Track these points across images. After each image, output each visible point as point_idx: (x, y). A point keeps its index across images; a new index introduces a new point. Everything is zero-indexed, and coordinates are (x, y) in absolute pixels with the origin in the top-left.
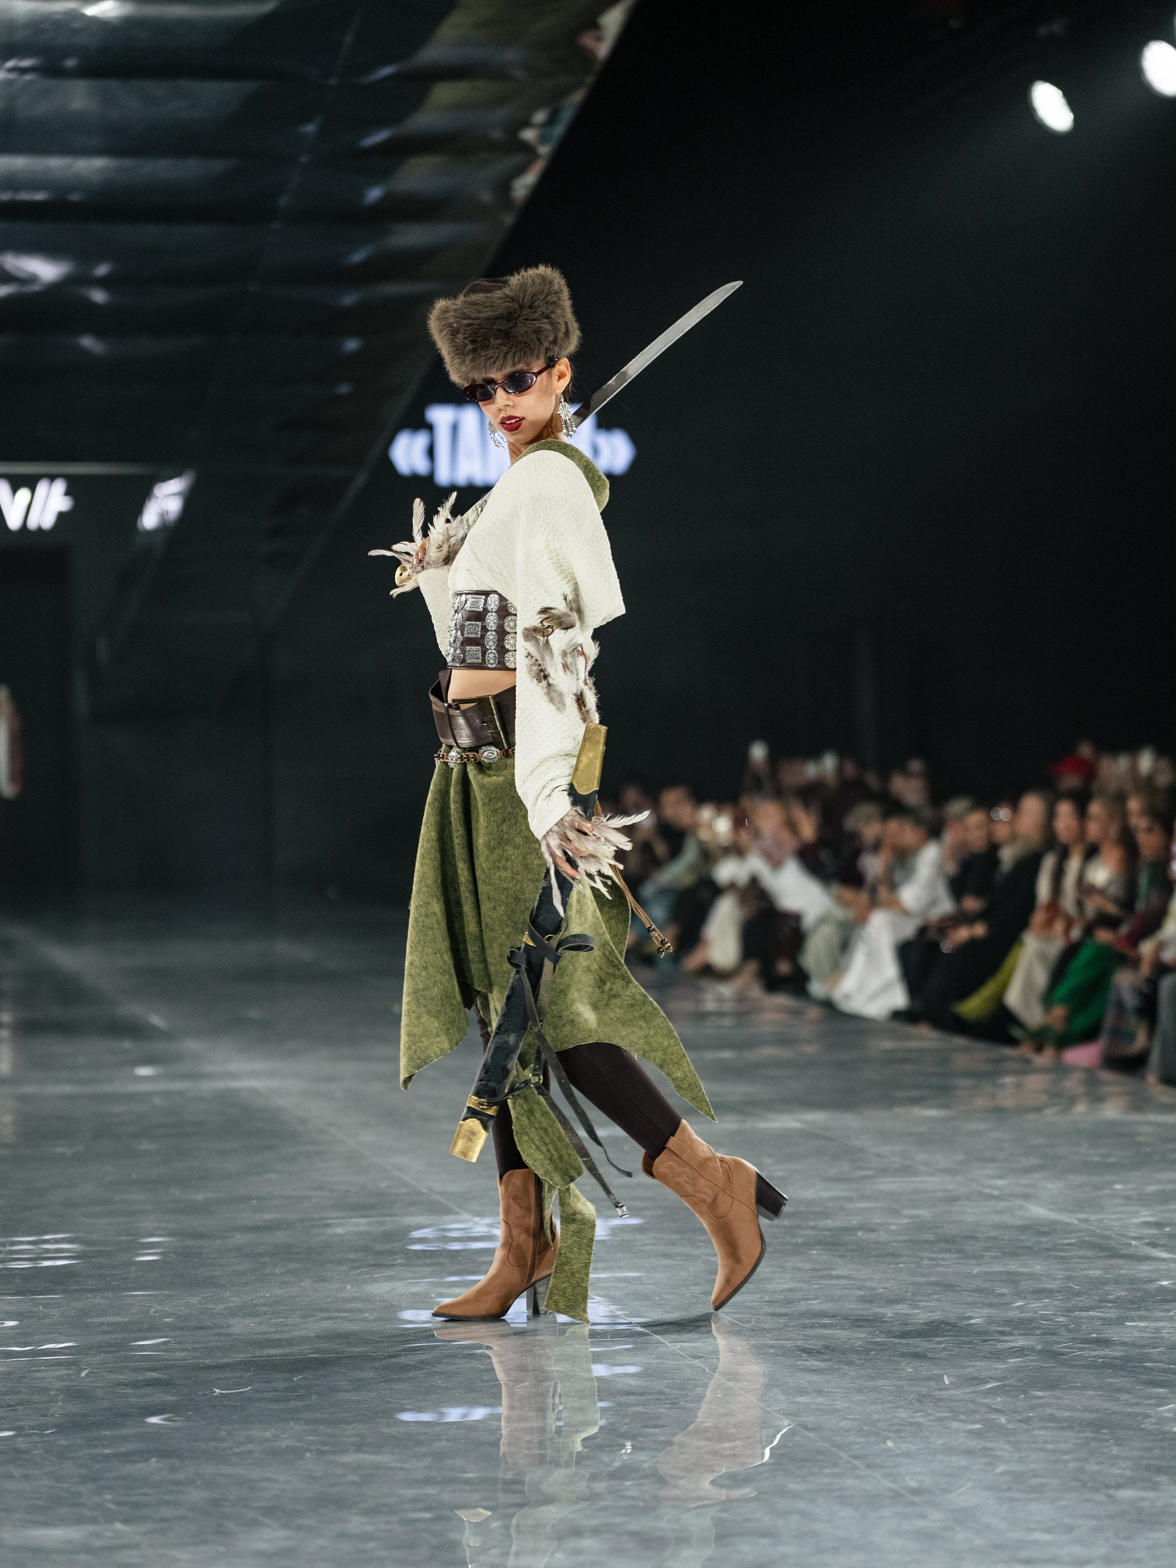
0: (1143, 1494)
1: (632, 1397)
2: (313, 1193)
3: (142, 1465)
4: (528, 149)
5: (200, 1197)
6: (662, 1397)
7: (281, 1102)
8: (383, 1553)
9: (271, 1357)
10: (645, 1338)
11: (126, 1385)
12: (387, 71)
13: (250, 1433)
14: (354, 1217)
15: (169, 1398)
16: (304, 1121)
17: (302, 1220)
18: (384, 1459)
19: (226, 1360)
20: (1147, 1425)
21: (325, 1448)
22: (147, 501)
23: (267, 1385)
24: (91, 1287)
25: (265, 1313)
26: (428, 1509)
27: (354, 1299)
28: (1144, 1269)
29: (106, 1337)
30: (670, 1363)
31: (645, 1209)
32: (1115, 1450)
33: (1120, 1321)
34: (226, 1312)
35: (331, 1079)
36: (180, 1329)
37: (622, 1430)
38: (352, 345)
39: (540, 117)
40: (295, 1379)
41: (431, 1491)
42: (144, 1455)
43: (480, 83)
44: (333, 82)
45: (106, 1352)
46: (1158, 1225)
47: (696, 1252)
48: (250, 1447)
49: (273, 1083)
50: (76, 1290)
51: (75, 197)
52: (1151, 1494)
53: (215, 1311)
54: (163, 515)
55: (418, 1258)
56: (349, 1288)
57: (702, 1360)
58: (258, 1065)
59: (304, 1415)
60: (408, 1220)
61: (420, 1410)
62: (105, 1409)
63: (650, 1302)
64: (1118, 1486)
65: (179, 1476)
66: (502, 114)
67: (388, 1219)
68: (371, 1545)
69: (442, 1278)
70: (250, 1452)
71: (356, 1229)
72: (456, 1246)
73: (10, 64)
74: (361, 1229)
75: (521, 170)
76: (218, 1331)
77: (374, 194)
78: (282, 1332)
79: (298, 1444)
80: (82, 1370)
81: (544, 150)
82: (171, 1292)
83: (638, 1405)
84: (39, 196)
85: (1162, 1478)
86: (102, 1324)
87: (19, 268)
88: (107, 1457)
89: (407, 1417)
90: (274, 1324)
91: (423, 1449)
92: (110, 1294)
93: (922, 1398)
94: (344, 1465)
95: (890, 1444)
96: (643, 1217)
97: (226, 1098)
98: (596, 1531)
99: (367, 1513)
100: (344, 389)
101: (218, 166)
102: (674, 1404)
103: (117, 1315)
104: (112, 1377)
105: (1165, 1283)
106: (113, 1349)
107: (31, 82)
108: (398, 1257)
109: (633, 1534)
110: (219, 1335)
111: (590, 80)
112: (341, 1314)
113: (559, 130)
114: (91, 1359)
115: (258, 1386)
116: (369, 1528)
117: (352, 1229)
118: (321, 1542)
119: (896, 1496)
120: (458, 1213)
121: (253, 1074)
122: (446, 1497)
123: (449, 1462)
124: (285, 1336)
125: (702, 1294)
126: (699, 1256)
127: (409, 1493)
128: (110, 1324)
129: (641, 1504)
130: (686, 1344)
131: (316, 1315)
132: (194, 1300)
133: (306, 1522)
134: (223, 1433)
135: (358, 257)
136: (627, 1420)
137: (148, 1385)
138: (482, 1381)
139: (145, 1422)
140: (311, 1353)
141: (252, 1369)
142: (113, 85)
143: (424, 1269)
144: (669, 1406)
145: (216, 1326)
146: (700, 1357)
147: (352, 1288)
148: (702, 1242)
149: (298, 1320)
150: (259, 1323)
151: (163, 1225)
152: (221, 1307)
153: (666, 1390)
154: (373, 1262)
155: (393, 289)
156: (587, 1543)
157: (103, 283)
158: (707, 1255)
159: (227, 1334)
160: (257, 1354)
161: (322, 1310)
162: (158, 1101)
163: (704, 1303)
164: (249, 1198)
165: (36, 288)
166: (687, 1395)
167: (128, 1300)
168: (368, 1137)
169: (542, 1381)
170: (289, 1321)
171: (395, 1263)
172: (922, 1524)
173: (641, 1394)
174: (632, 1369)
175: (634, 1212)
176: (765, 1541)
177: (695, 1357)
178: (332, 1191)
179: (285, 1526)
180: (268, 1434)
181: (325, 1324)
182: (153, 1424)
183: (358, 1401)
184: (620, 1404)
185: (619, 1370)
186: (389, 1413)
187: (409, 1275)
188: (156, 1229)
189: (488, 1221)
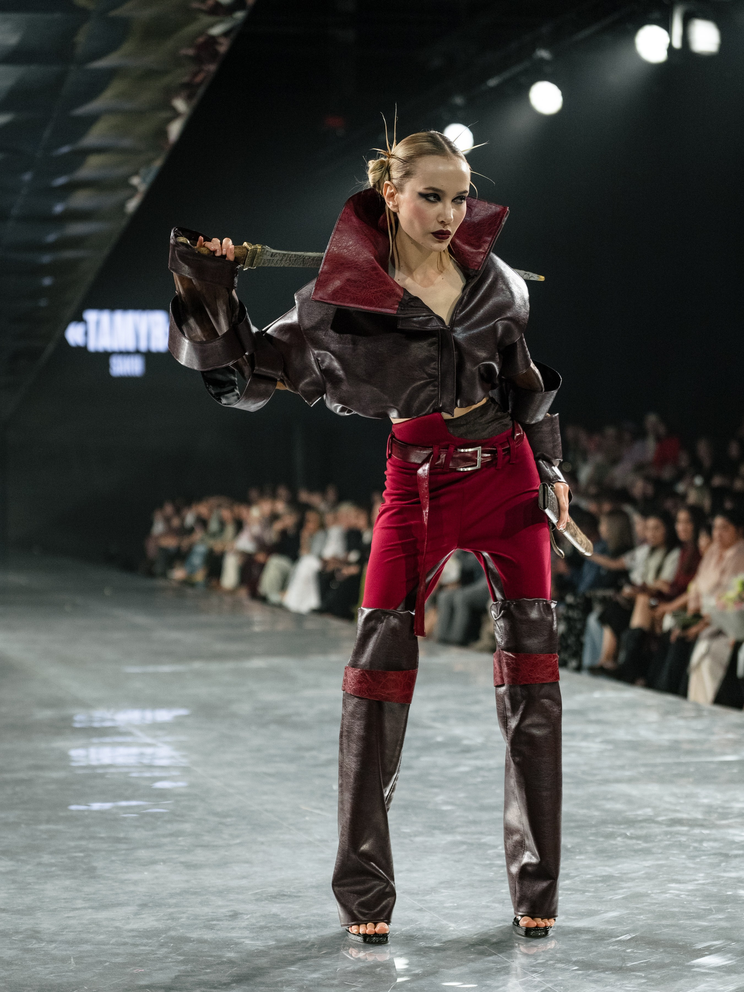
0: (427, 839)
1: (182, 797)
2: (26, 698)
4: (134, 188)
6: (197, 797)
8: (59, 873)
10: (189, 769)
12: (65, 149)
18: (60, 827)
20: (430, 806)
21: (31, 822)
26: (81, 852)
28: (429, 733)
30: (201, 781)
32: (414, 819)
33: (417, 757)
38: (47, 281)
40: (16, 789)
41: (83, 843)
43: (110, 156)
46: (437, 711)
52: (430, 839)
55: (78, 730)
57: (217, 779)
59: (21, 806)
61: (79, 804)
64: (415, 836)
67: (62, 711)
68: (54, 869)
72: (96, 725)
75: (130, 197)
77: (59, 208)
79: (18, 820)
81: (142, 188)
83: (185, 801)
85: (437, 832)
91: (79, 823)
93: (323, 796)
94: (40, 830)
95: (307, 818)
98: (164, 861)
99: (52, 853)
100: (43, 303)
102: (203, 800)
105: (439, 739)
109: (182, 863)
111: (163, 155)
112: (39, 757)
113: (151, 178)
116: (53, 861)
117: (45, 715)
118: (29, 867)
119: (309, 843)
120: (97, 708)
122: (91, 845)
123: (92, 829)
124: (11, 768)
127: (72, 844)
129: (186, 848)
130: (209, 771)
131: (27, 757)
133: (22, 858)
135: (51, 238)
140: (24, 776)
144: (200, 801)
149: (18, 760)
153: (199, 794)
154: (55, 732)
155: (69, 254)
156: (160, 867)
163: (218, 751)
166: (209, 796)
168: (53, 670)
170: (12, 760)
171: (65, 732)
172: (322, 856)
173: (187, 796)
174: (183, 784)
175: (186, 707)
176: (246, 865)
177: (213, 778)
178: (36, 697)
179: (11, 860)
183: (48, 800)
186: (64, 806)
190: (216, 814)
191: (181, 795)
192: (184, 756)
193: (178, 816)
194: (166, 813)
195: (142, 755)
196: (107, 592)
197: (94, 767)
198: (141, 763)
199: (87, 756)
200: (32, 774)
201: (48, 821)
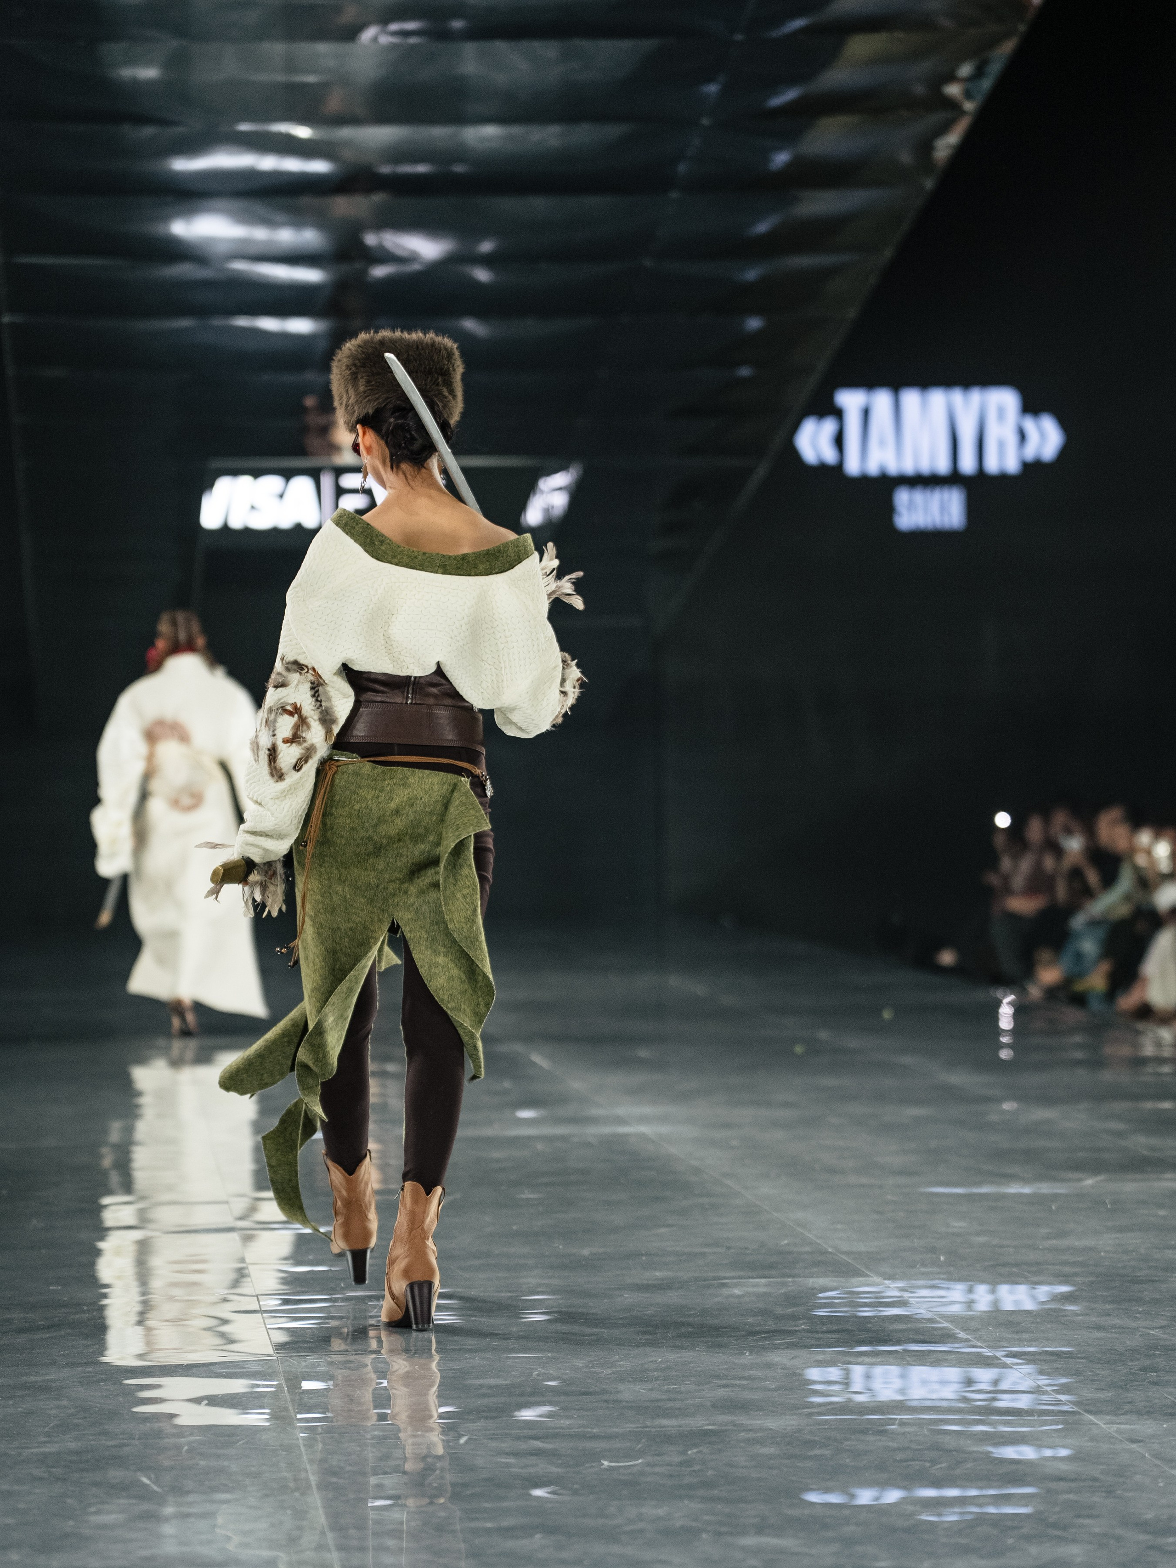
1: (1062, 1483)
2: (707, 1250)
3: (524, 1542)
4: (952, 105)
5: (586, 1252)
6: (1097, 1484)
7: (673, 1150)
9: (662, 1427)
10: (1076, 1417)
11: (508, 1454)
12: (798, 23)
13: (644, 1510)
14: (753, 1278)
15: (554, 1470)
16: (697, 1171)
17: (696, 1279)
18: (787, 1543)
19: (615, 1430)
21: (724, 1529)
22: (531, 495)
23: (659, 1458)
24: (470, 1347)
25: (657, 1379)
27: (751, 1367)
29: (486, 1401)
30: (1105, 1447)
31: (1076, 1274)
34: (613, 1376)
35: (727, 1126)
36: (566, 1394)
37: (1050, 1520)
38: (754, 323)
39: (965, 70)
40: (690, 1452)
42: (528, 1530)
43: (899, 35)
44: (739, 37)
45: (487, 1418)
47: (1134, 1325)
48: (641, 1525)
49: (664, 1129)
50: (453, 1350)
51: (459, 168)
53: (602, 1375)
54: (547, 511)
55: (823, 1324)
56: (747, 1354)
57: (1141, 1444)
58: (648, 1110)
59: (701, 1492)
60: (811, 1282)
61: (827, 1490)
62: (485, 1480)
63: (1081, 1378)
65: (564, 1555)
66: (926, 67)
67: (790, 1280)
69: (852, 1347)
70: (642, 1531)
71: (755, 1290)
72: (865, 1312)
73: (394, 27)
74: (762, 1290)
75: (944, 129)
76: (606, 1397)
77: (781, 158)
78: (675, 1400)
79: (694, 1524)
80: (461, 1436)
81: (969, 106)
82: (554, 1355)
83: (1070, 1492)
84: (421, 169)
86: (482, 1386)
87: (398, 246)
88: (488, 1531)
89: (813, 1497)
90: (667, 1391)
91: (830, 1534)
92: (488, 1355)
94: (743, 1548)
96: (1073, 1285)
97: (613, 1144)
100: (745, 372)
101: (613, 131)
102: (1110, 1492)
103: (498, 1377)
104: (493, 1444)
106: (494, 1414)
107: (414, 46)
108: (801, 1322)
110: (606, 1401)
111: (1022, 28)
112: (738, 1382)
113: (986, 84)
114: (472, 1426)
115: (649, 1459)
117: (751, 1290)
120: (867, 1276)
121: (642, 1119)
123: (860, 1549)
124: (678, 1404)
125: (1140, 1370)
126: (1137, 1329)
128: (490, 1387)
130: (1123, 1426)
131: (711, 1382)
132: (580, 1363)
134: (612, 1510)
135: (762, 228)
136: (1057, 1509)
137: (531, 1454)
138: (895, 1461)
139: (530, 1495)
140: (706, 1425)
141: (643, 1440)
142: (501, 46)
143: (829, 1335)
144: (1104, 1494)
145: (604, 1392)
146: (1140, 1441)
147: (751, 1353)
148: (1140, 1313)
149: (692, 1387)
150: (651, 1390)
151: (546, 1281)
152: (609, 1371)
153: (1101, 1477)
154: (773, 1327)
155: (801, 262)
157: (487, 261)
158: (1146, 1328)
159: (614, 1401)
160: (648, 1424)
161: (719, 1377)
162: (540, 1146)
163: (1143, 1380)
164: (639, 1254)
165: (416, 267)
166: (1124, 1483)
167: (509, 1362)
168: (766, 1189)
169: (962, 1462)
170: (683, 1388)
171: (797, 1329)
173: (1072, 1480)
174: (1063, 1452)
175: (1064, 1279)
177: (1133, 1441)
178: (728, 1248)
180: (661, 1512)
181: (721, 1392)
182: (538, 1498)
183: (759, 1479)
184: (1049, 1491)
185: (1048, 1453)
186: (793, 1493)
187: (813, 1342)
188: (539, 1285)
189: (900, 1284)
190: (1142, 1526)
191: (1060, 1479)
192: (1064, 1389)
193: (1054, 1526)
194: (1027, 1516)
195: (969, 1382)
196: (887, 1015)
197: (864, 1409)
198: (966, 1400)
199: (846, 1382)
200: (722, 1418)
201: (760, 1529)
